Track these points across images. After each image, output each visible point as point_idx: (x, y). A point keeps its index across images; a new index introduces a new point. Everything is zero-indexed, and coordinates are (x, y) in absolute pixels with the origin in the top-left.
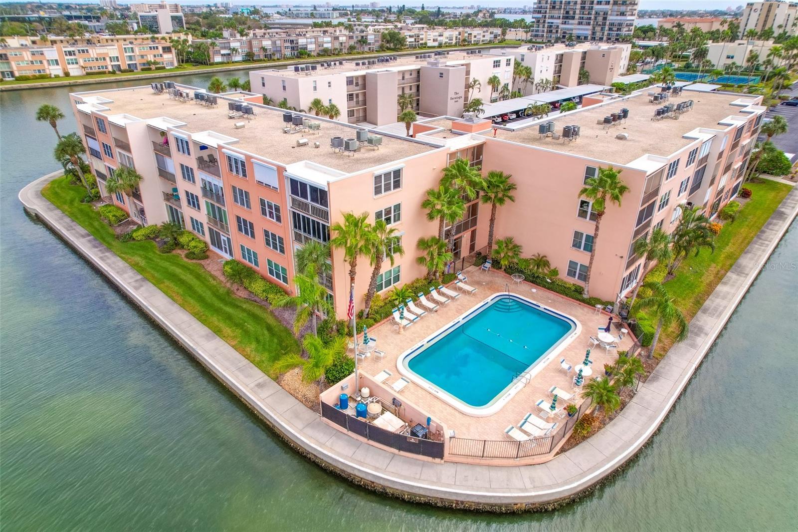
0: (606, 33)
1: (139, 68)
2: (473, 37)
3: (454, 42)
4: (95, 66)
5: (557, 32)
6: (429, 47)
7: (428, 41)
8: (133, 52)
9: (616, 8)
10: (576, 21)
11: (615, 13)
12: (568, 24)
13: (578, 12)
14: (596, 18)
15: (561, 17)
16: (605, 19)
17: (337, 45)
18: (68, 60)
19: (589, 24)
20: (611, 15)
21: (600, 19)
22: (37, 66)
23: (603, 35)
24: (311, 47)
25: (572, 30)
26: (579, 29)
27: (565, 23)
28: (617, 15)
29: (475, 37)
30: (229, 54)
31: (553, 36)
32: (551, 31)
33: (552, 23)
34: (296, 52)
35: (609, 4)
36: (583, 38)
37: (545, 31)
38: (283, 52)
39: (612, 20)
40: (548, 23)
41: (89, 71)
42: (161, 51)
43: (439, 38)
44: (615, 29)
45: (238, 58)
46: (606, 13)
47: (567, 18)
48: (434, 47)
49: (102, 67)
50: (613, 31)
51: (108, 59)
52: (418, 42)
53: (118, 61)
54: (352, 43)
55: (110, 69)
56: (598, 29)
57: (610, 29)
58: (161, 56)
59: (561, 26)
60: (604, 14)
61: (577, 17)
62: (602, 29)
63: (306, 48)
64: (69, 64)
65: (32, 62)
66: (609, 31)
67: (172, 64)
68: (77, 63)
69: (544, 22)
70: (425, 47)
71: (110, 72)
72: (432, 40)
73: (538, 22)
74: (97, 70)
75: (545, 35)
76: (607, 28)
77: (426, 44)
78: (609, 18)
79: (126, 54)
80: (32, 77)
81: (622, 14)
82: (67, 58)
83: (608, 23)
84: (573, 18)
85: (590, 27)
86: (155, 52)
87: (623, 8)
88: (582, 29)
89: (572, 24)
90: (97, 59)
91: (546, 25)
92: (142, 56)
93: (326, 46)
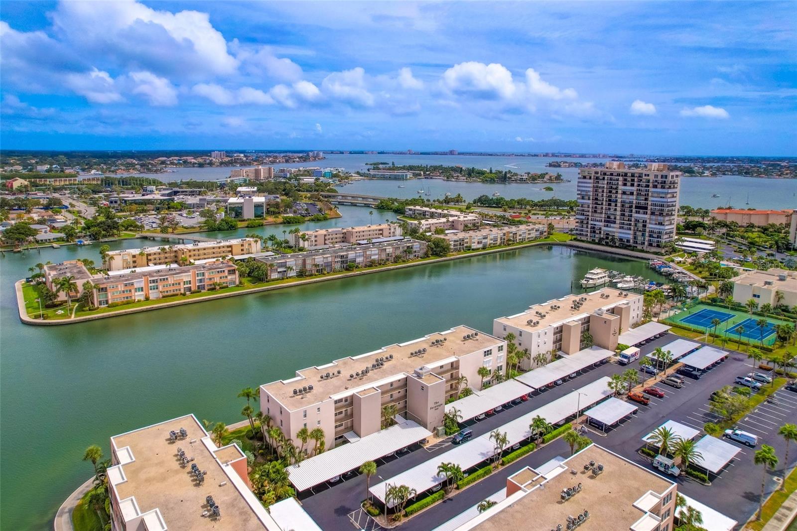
0: (647, 239)
1: (206, 288)
2: (518, 236)
3: (499, 241)
4: (171, 290)
5: (600, 232)
6: (473, 250)
7: (473, 245)
8: (203, 275)
9: (654, 217)
10: (618, 226)
11: (654, 222)
12: (610, 227)
13: (618, 217)
14: (636, 225)
15: (603, 221)
16: (644, 226)
17: (384, 257)
18: (151, 286)
19: (630, 229)
20: (650, 223)
21: (640, 225)
22: (127, 294)
23: (644, 240)
24: (359, 260)
25: (614, 232)
26: (620, 233)
27: (607, 226)
28: (656, 224)
29: (520, 235)
30: (285, 271)
31: (597, 236)
32: (594, 232)
33: (595, 225)
34: (345, 265)
35: (647, 214)
36: (625, 241)
37: (589, 231)
38: (333, 265)
39: (651, 228)
40: (591, 224)
41: (166, 294)
42: (226, 273)
43: (484, 241)
44: (655, 235)
45: (292, 274)
46: (644, 221)
47: (608, 222)
48: (478, 249)
49: (177, 290)
50: (654, 237)
51: (182, 284)
52: (463, 245)
53: (190, 284)
54: (398, 253)
55: (182, 291)
56: (639, 234)
57: (650, 236)
58: (226, 277)
59: (604, 228)
60: (643, 222)
61: (618, 221)
62: (643, 235)
63: (355, 261)
64: (151, 289)
65: (124, 292)
66: (650, 237)
67: (234, 283)
68: (157, 288)
69: (587, 223)
70: (469, 250)
71: (181, 294)
72: (476, 242)
73: (582, 222)
74: (172, 293)
75: (589, 235)
76: (647, 234)
77: (470, 247)
78: (648, 225)
79: (197, 278)
80: (121, 303)
81: (660, 224)
82: (150, 285)
83: (647, 230)
84: (615, 223)
85: (631, 232)
86: (222, 275)
87: (660, 218)
88: (623, 233)
89: (613, 228)
90: (173, 284)
91: (589, 226)
92: (210, 279)
93: (373, 257)
